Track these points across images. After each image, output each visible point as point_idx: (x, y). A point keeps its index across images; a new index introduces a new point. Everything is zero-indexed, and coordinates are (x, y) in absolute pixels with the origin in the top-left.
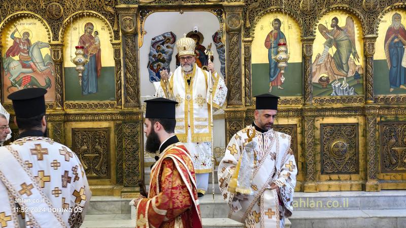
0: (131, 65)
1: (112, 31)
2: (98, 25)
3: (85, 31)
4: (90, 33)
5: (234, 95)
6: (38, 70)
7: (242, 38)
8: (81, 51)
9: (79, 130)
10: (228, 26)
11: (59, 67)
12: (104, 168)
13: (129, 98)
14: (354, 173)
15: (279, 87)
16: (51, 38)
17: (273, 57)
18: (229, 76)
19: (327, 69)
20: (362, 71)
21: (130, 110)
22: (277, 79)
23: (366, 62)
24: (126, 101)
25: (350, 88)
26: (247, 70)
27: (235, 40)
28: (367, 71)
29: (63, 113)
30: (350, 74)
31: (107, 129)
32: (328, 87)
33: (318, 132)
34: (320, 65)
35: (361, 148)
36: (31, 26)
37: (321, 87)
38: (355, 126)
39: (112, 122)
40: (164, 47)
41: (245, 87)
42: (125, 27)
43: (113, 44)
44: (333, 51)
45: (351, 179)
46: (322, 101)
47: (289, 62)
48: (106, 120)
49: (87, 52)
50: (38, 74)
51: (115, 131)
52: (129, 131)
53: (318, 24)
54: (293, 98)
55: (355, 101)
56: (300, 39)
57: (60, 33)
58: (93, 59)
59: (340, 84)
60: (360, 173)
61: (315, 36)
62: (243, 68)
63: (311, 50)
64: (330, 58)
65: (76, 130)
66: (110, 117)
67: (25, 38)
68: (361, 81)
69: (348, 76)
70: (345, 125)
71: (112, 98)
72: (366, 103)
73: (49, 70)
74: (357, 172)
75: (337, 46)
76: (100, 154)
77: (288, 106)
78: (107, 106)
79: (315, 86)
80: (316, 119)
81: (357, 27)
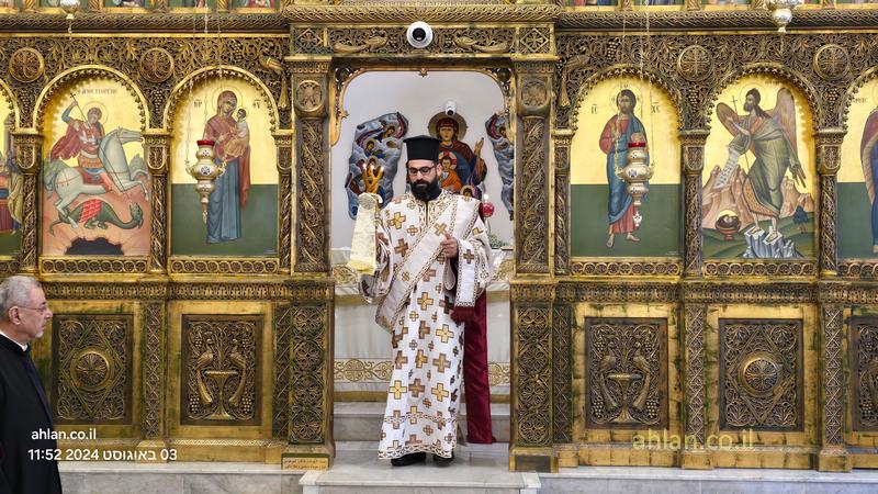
0: (312, 182)
1: (275, 109)
2: (246, 97)
3: (219, 108)
4: (229, 112)
5: (532, 251)
6: (115, 188)
7: (551, 130)
8: (208, 151)
9: (198, 318)
10: (523, 103)
11: (160, 184)
12: (247, 403)
13: (305, 251)
14: (794, 429)
15: (629, 236)
16: (147, 123)
17: (617, 172)
18: (522, 209)
19: (734, 200)
20: (811, 205)
21: (307, 276)
22: (626, 219)
23: (820, 186)
24: (300, 259)
25: (784, 242)
26: (560, 197)
27: (536, 133)
28: (821, 206)
29: (166, 280)
30: (785, 212)
31: (256, 318)
32: (737, 238)
33: (713, 337)
34: (720, 190)
35: (808, 376)
36: (104, 95)
37: (721, 237)
38: (795, 325)
39: (268, 303)
40: (382, 145)
41: (556, 234)
42: (304, 102)
43: (277, 138)
44: (747, 160)
45: (785, 442)
46: (723, 268)
47: (651, 182)
48: (255, 298)
49: (222, 153)
50: (116, 196)
51: (273, 324)
52: (303, 322)
53: (716, 103)
54: (660, 260)
55: (796, 270)
56: (676, 133)
57: (166, 110)
58: (232, 166)
59: (763, 232)
60: (806, 429)
61: (709, 128)
62: (552, 193)
63: (699, 158)
64: (741, 176)
65: (192, 318)
66: (264, 292)
67: (93, 121)
68: (809, 228)
69: (782, 216)
70: (772, 322)
71: (271, 252)
72: (820, 277)
73: (139, 188)
74: (799, 427)
75: (758, 151)
76: (240, 370)
77: (648, 278)
78: (259, 267)
79: (709, 236)
80: (710, 307)
81: (800, 111)
